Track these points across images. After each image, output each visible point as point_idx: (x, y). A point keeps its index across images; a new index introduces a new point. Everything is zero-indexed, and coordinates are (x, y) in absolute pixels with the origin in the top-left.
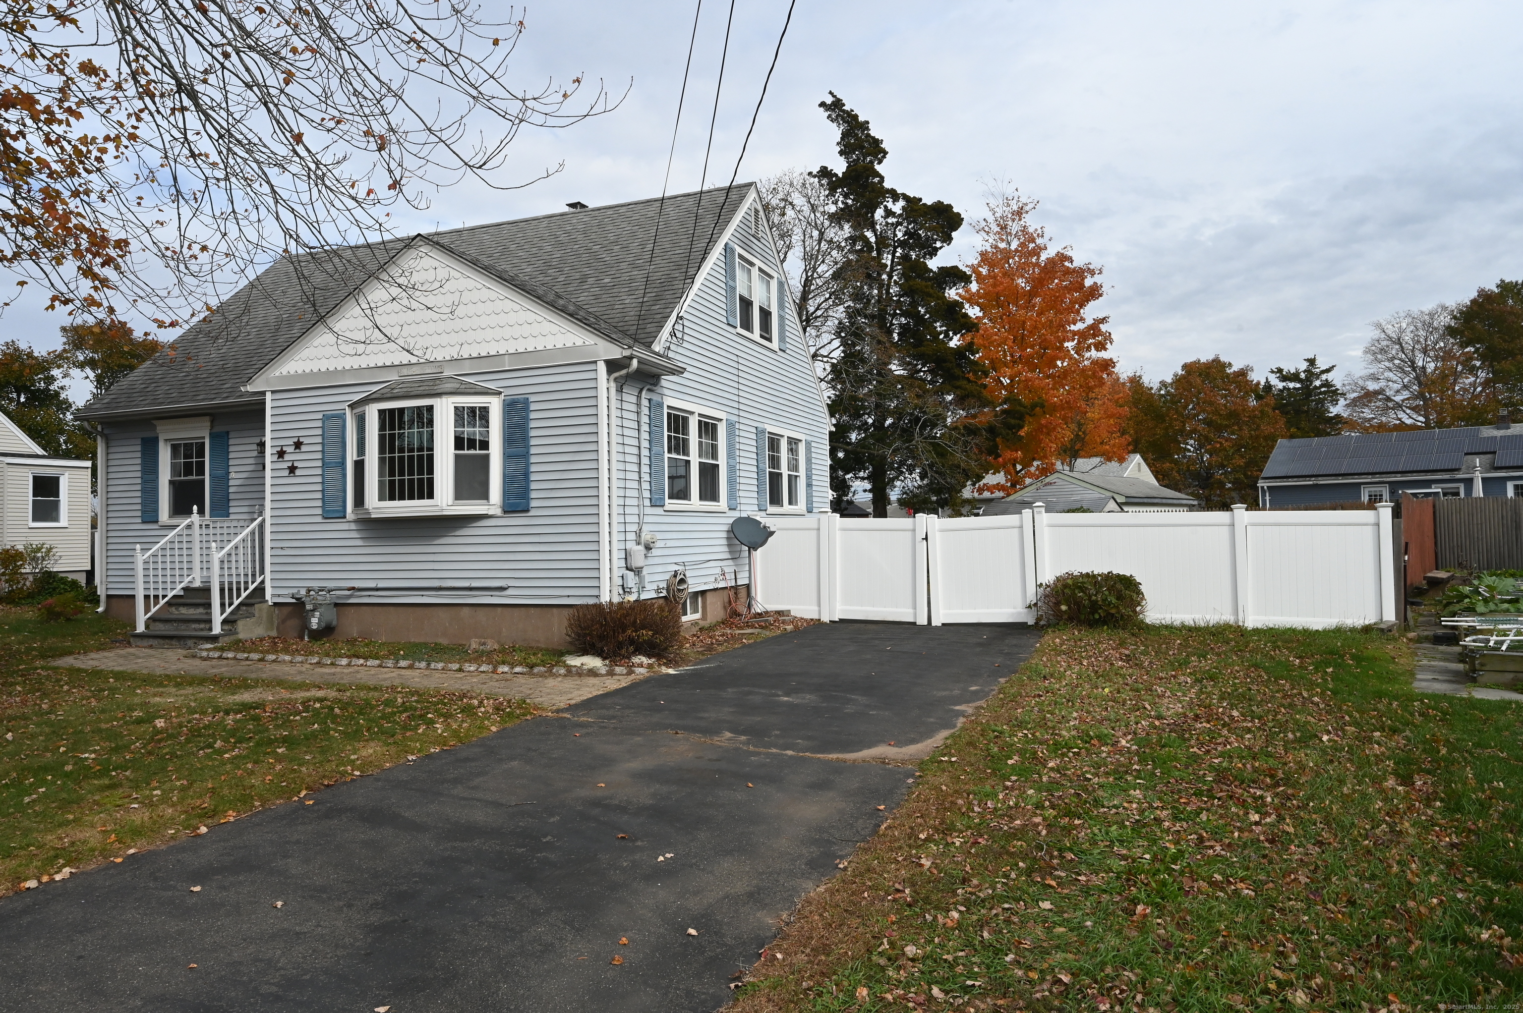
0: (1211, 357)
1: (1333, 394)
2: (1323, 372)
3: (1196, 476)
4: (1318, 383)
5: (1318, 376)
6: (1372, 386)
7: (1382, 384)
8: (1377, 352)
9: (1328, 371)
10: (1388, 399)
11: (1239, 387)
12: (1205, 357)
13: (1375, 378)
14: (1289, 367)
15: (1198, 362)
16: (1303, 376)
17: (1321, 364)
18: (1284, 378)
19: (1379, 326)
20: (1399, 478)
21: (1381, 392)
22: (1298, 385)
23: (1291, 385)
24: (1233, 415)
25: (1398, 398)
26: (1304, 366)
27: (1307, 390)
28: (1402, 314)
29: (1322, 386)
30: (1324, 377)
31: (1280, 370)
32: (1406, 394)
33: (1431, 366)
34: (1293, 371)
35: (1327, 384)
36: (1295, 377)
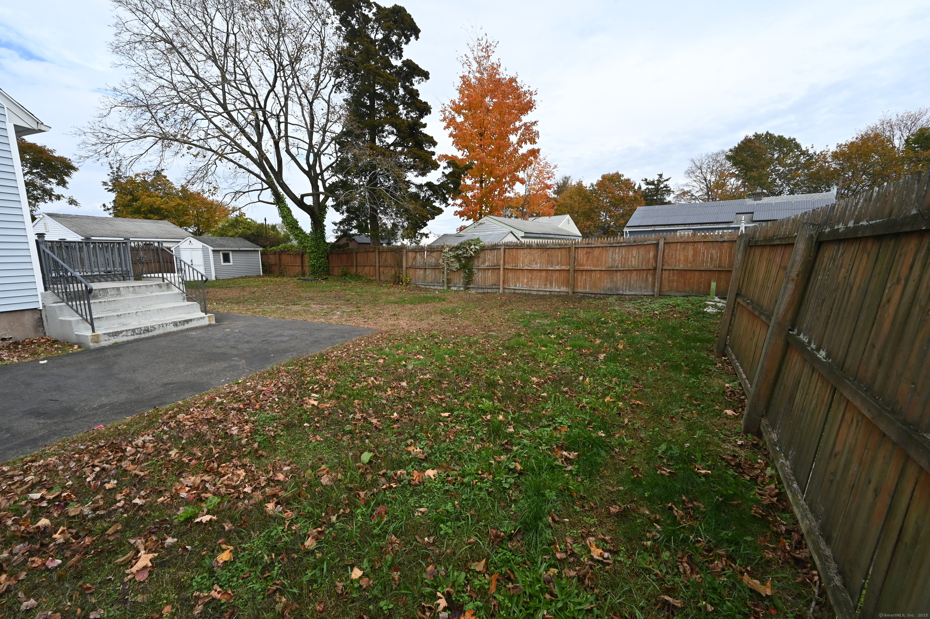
0: (615, 172)
1: (669, 191)
2: (665, 181)
3: (603, 228)
4: (662, 186)
5: (662, 182)
6: (686, 189)
7: (691, 188)
8: (689, 173)
9: (667, 180)
10: (692, 195)
11: (626, 186)
12: (612, 172)
13: (687, 185)
14: (650, 179)
15: (609, 174)
16: (656, 182)
17: (665, 177)
18: (648, 184)
19: (693, 161)
20: (699, 227)
21: (689, 192)
22: (653, 187)
23: (650, 187)
24: (622, 199)
25: (697, 195)
26: (656, 178)
27: (657, 189)
28: (704, 155)
29: (664, 187)
30: (665, 183)
31: (646, 180)
32: (701, 193)
33: (713, 179)
34: (652, 180)
35: (666, 186)
36: (652, 183)
